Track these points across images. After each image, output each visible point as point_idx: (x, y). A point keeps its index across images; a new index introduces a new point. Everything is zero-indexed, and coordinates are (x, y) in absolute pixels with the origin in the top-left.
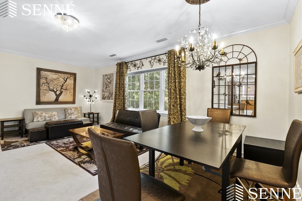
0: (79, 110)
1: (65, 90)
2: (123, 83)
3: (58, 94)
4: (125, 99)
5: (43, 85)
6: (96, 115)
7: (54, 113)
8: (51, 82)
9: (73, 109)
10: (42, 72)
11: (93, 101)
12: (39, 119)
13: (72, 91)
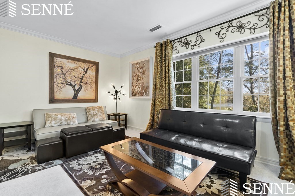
0: (103, 110)
1: (85, 83)
2: (167, 70)
3: (76, 89)
4: (171, 94)
5: (58, 76)
6: (122, 117)
7: (73, 114)
8: (68, 73)
9: (96, 109)
10: (57, 58)
11: (119, 99)
12: (53, 123)
13: (94, 85)
